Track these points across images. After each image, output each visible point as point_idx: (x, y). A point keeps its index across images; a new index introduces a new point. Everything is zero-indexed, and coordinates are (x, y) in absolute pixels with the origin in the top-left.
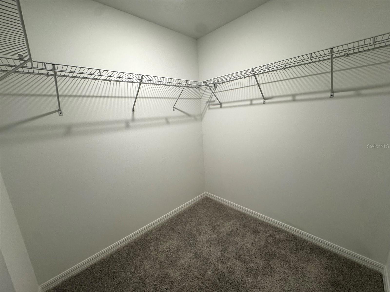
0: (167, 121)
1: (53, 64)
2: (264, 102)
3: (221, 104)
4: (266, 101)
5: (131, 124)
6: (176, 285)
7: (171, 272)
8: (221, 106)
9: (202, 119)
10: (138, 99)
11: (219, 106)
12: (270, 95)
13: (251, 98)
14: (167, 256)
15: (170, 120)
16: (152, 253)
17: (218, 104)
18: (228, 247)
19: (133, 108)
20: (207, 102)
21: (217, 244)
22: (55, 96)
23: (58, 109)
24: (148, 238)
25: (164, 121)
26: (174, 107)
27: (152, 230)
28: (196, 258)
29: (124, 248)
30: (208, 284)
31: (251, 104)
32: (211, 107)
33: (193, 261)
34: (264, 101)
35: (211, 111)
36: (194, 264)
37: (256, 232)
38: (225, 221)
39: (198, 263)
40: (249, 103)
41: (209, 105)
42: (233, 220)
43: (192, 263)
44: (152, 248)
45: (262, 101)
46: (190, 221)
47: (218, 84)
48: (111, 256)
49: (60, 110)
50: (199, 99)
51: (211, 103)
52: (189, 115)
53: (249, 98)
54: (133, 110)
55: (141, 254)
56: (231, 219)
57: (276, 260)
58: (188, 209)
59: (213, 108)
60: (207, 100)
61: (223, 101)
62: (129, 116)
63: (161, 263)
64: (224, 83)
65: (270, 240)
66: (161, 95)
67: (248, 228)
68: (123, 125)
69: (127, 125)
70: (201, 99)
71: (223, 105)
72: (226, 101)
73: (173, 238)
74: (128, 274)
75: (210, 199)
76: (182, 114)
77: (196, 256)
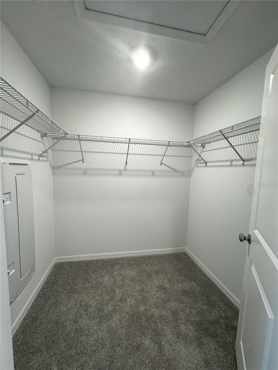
0: (153, 174)
1: (78, 135)
2: (243, 164)
3: (206, 163)
4: (246, 163)
5: (123, 172)
6: (114, 300)
7: (117, 291)
8: (206, 165)
9: (190, 176)
10: (129, 155)
11: (205, 165)
12: (250, 157)
13: (232, 159)
14: (122, 279)
15: (156, 173)
16: (114, 272)
17: (204, 163)
18: (172, 301)
19: (126, 162)
20: (196, 160)
21: (164, 293)
22: (80, 151)
23: (82, 159)
24: (119, 262)
25: (150, 173)
26: (161, 163)
27: (125, 258)
28: (140, 292)
29: (102, 260)
30: (135, 315)
31: (231, 165)
32: (199, 165)
33: (136, 293)
34: (244, 162)
35: (199, 168)
36: (136, 296)
37: (211, 304)
38: (187, 280)
39: (139, 297)
40: (229, 163)
41: (197, 163)
42: (196, 283)
43: (135, 294)
44: (117, 269)
45: (241, 162)
46: (156, 265)
47: (206, 143)
48: (93, 261)
49: (83, 160)
50: (190, 157)
51: (199, 162)
52: (175, 170)
53: (229, 159)
54: (126, 163)
55: (108, 269)
56: (194, 281)
57: (212, 341)
58: (161, 255)
59: (200, 167)
60: (196, 159)
61: (208, 161)
62: (122, 167)
63: (115, 281)
64: (210, 143)
65: (222, 321)
66: (153, 153)
67: (206, 297)
68: (118, 172)
69: (120, 173)
70: (193, 157)
71: (208, 164)
72: (210, 160)
73: (135, 270)
74: (94, 276)
75: (188, 255)
76: (170, 169)
77: (141, 291)
